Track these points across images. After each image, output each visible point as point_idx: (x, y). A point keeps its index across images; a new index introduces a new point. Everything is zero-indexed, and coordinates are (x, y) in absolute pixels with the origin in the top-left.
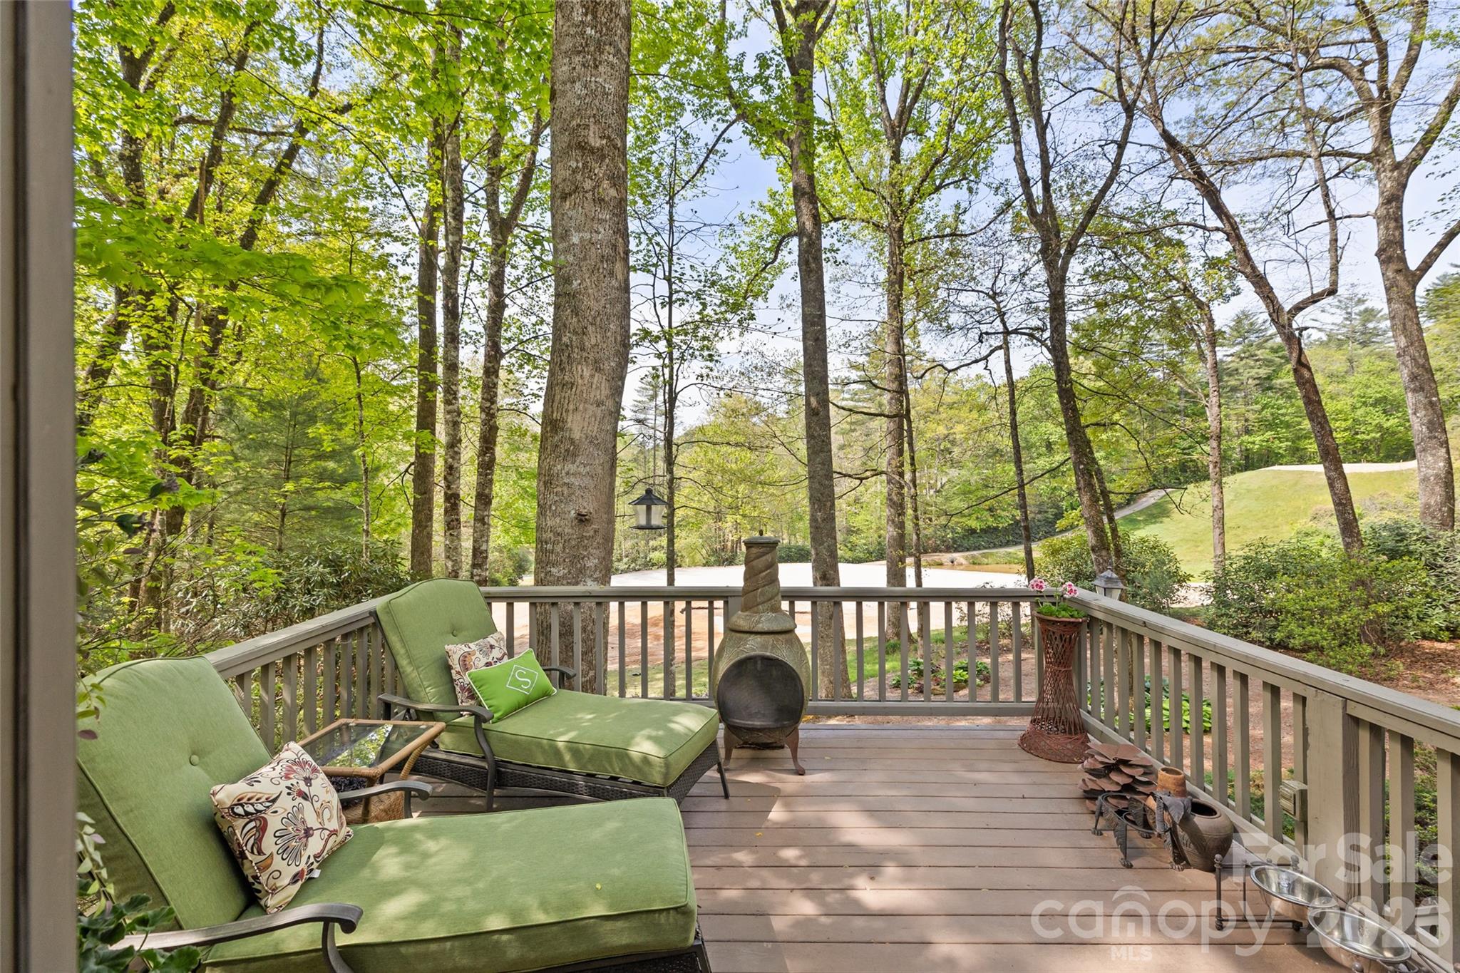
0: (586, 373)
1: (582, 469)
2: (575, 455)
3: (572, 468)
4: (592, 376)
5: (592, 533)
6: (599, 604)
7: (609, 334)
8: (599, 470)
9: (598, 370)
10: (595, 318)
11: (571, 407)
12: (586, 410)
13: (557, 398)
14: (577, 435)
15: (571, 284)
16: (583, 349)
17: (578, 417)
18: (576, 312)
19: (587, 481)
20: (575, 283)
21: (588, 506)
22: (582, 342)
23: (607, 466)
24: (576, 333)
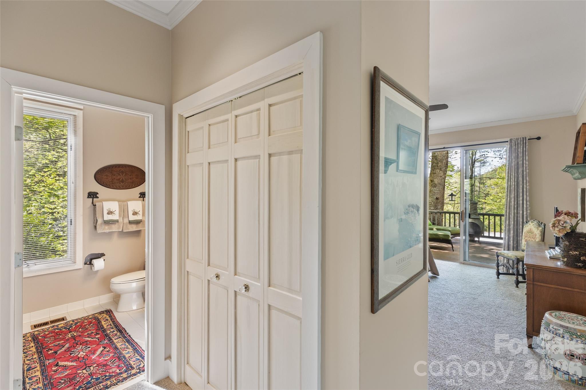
0: (438, 171)
1: (437, 189)
2: (436, 187)
3: (435, 189)
4: (440, 171)
5: (439, 201)
6: (440, 214)
7: (443, 163)
8: (441, 189)
9: (441, 170)
10: (440, 160)
11: (435, 177)
12: (438, 178)
13: (432, 176)
14: (436, 183)
15: (435, 154)
16: (438, 167)
17: (436, 179)
18: (436, 159)
19: (438, 191)
20: (436, 154)
21: (438, 196)
22: (437, 165)
23: (443, 189)
24: (436, 163)
